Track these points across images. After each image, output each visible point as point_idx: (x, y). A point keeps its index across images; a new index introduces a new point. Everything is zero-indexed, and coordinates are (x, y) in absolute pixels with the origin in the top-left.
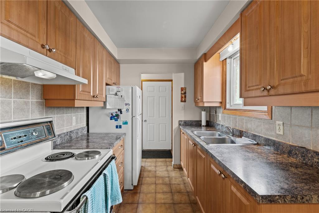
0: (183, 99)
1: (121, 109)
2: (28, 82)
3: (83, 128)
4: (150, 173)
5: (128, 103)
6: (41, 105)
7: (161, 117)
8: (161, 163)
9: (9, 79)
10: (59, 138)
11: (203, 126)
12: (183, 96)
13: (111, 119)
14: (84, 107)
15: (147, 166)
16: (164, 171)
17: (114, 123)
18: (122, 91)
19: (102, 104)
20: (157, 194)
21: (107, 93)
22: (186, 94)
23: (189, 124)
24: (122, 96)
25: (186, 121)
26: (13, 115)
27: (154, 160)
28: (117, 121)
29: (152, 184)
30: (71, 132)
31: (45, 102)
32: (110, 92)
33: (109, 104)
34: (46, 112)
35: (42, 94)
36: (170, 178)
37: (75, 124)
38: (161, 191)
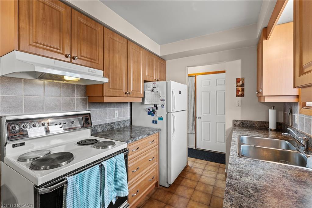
0: (240, 93)
1: (157, 105)
2: (74, 84)
3: (125, 121)
4: (194, 176)
5: (163, 99)
6: (85, 101)
7: (218, 114)
8: (212, 167)
9: (58, 83)
10: (100, 127)
11: (271, 130)
12: (240, 89)
13: (149, 114)
14: (127, 103)
15: (194, 167)
16: (212, 178)
17: (151, 118)
18: (158, 87)
19: (140, 100)
20: (191, 201)
21: (146, 89)
22: (244, 86)
23: (249, 125)
24: (157, 92)
25: (244, 121)
26: (62, 108)
27: (205, 162)
28: (154, 116)
29: (191, 188)
30: (112, 123)
31: (88, 98)
32: (148, 89)
33: (147, 100)
34: (89, 107)
35: (85, 92)
36: (216, 187)
37: (117, 117)
38: (197, 200)
